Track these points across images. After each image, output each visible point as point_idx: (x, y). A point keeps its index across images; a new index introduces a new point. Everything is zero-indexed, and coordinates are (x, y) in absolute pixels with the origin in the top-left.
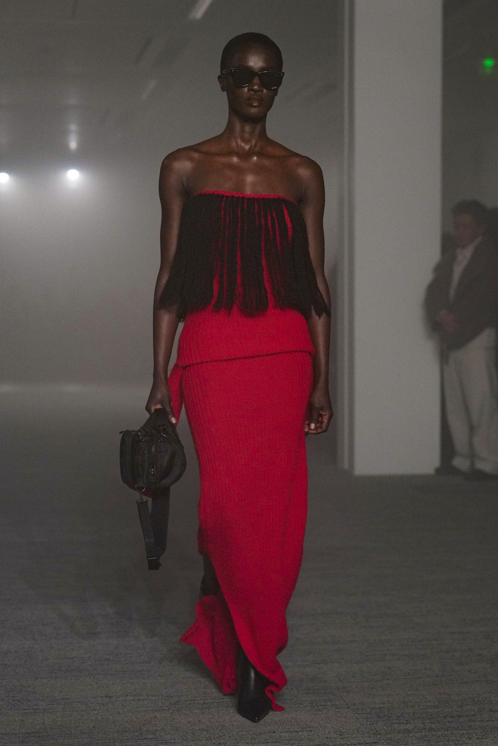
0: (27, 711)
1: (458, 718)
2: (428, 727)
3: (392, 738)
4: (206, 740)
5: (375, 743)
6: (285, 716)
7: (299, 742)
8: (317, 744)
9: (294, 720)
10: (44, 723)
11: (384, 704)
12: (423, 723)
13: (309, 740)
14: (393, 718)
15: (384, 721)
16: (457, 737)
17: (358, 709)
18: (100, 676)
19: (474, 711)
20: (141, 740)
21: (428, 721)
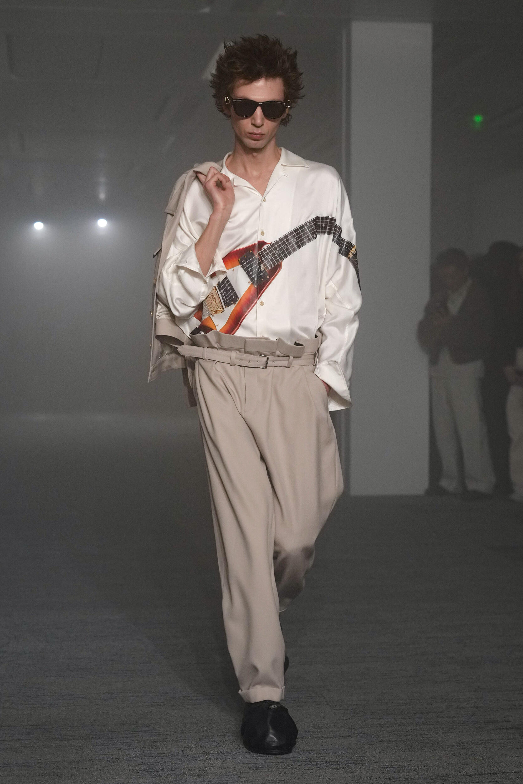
0: (35, 706)
1: (427, 714)
2: (399, 722)
3: (365, 732)
4: (196, 732)
5: (349, 736)
10: (50, 717)
12: (395, 719)
14: (368, 714)
15: (359, 716)
16: (425, 731)
17: (336, 706)
18: (105, 674)
19: (442, 708)
20: (136, 732)
21: (399, 717)
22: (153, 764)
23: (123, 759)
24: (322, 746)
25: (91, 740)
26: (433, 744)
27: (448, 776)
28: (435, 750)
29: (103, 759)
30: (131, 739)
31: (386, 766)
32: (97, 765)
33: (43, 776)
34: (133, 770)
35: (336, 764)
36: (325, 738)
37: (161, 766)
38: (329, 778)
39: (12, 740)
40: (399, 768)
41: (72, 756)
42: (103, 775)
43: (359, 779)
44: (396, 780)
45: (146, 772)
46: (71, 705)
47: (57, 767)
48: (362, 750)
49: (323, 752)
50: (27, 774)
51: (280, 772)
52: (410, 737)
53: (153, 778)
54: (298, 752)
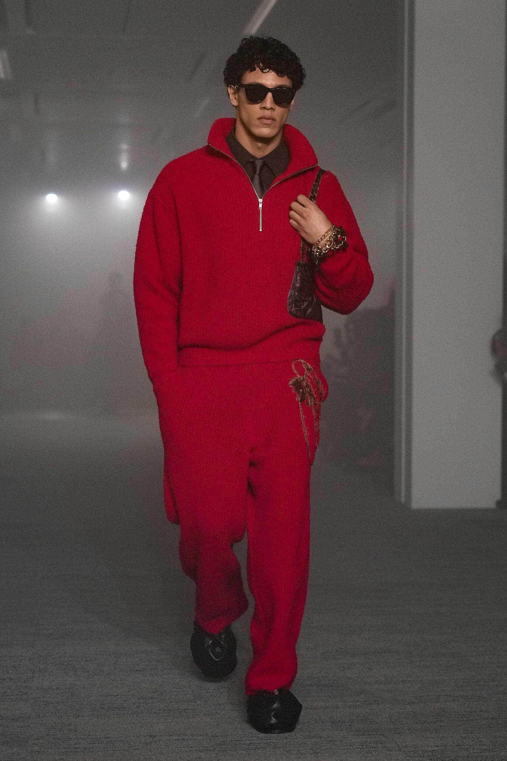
0: (67, 750)
11: (437, 747)
17: (409, 752)
18: (144, 714)
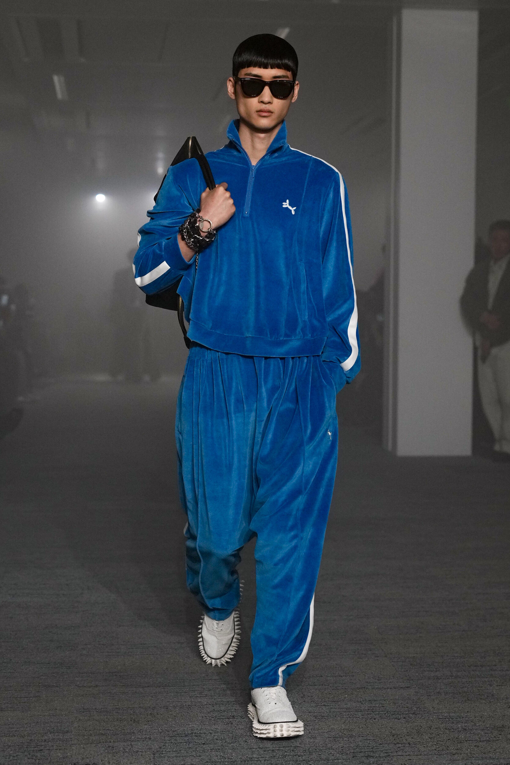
0: (110, 654)
1: (481, 667)
2: (454, 675)
3: (423, 684)
5: (408, 687)
6: (331, 662)
7: (342, 685)
8: (358, 687)
9: (339, 666)
10: (125, 665)
11: (417, 654)
12: (451, 671)
13: (351, 683)
14: (424, 666)
15: (416, 669)
16: (480, 684)
19: (495, 661)
20: (207, 681)
21: (454, 670)
22: (224, 712)
23: (195, 706)
24: (383, 696)
25: (165, 688)
26: (488, 696)
27: (504, 727)
28: (490, 702)
29: (177, 706)
30: (202, 687)
31: (444, 716)
32: (171, 711)
33: (121, 721)
34: (206, 717)
35: (397, 714)
36: (385, 689)
37: (232, 713)
38: (391, 728)
39: (90, 687)
40: (457, 718)
41: (147, 703)
42: (177, 721)
43: (419, 728)
44: (455, 730)
45: (218, 719)
46: (144, 653)
47: (134, 712)
48: (421, 701)
49: (384, 702)
50: (106, 719)
51: (344, 721)
52: (466, 689)
53: (225, 724)
54: (361, 702)
